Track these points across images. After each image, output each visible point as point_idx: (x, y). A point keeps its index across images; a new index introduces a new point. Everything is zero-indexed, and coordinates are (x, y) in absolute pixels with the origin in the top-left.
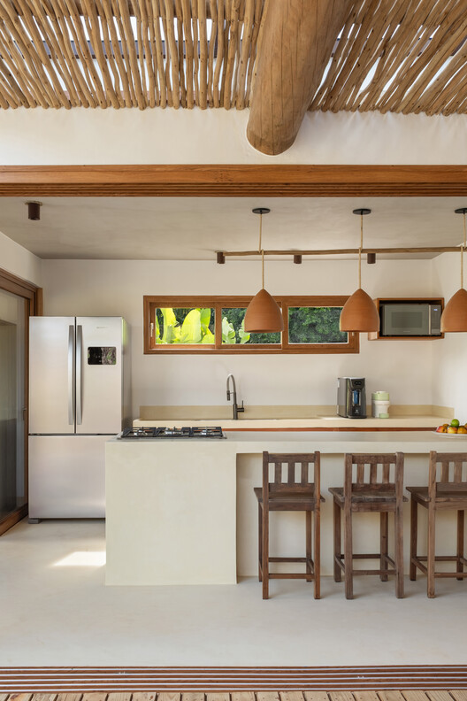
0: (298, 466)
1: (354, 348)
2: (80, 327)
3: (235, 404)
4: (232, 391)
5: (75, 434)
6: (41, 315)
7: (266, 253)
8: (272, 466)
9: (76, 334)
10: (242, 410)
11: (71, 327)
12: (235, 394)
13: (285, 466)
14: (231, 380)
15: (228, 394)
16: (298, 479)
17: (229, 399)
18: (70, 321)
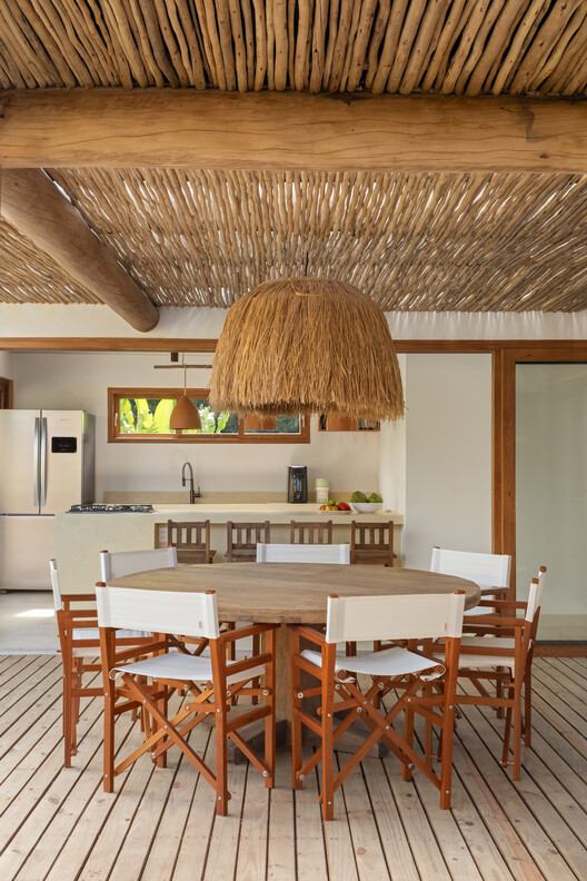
0: (194, 531)
1: (305, 439)
2: (45, 419)
3: (192, 491)
4: (188, 476)
5: (39, 515)
6: (12, 408)
7: (187, 366)
8: (174, 531)
9: (41, 425)
10: (199, 496)
11: (37, 419)
12: (192, 480)
13: (184, 531)
14: (187, 467)
15: (184, 480)
16: (194, 541)
17: (184, 485)
18: (36, 413)
